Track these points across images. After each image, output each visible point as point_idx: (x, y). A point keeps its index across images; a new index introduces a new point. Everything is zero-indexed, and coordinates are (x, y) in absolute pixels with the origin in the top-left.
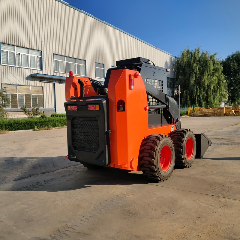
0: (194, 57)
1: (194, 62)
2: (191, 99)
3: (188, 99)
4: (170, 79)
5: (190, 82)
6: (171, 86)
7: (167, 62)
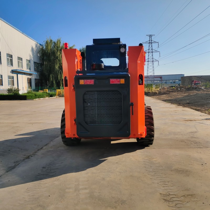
0: (57, 47)
1: (58, 51)
2: (56, 82)
3: (54, 82)
4: (36, 63)
5: (55, 68)
6: (37, 70)
7: (33, 48)
